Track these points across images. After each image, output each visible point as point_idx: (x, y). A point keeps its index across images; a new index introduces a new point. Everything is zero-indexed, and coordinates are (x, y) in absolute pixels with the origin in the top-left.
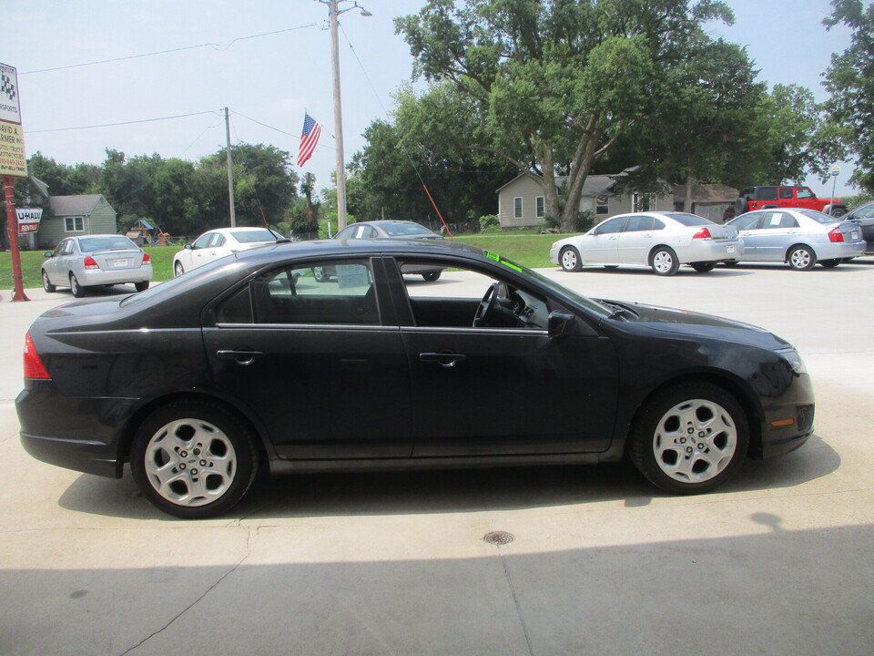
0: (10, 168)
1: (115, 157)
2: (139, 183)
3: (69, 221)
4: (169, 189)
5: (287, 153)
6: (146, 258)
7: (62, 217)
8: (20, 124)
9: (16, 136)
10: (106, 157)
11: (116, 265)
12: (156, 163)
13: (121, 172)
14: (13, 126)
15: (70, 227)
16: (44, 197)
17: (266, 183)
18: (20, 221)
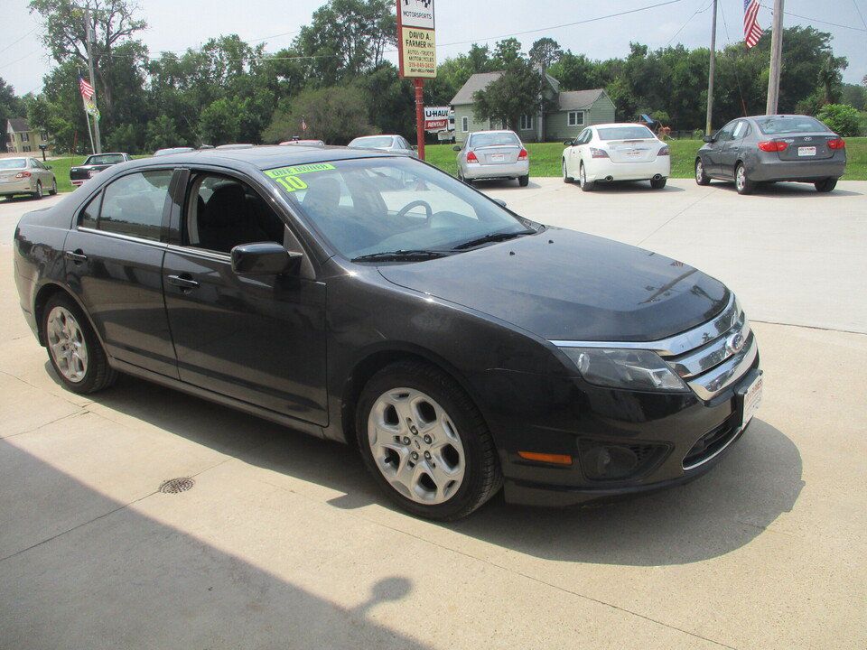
0: (419, 71)
1: (638, 50)
2: (658, 76)
3: (572, 116)
4: (686, 81)
5: (828, 35)
6: (523, 154)
7: (566, 112)
8: (433, 29)
9: (427, 41)
10: (629, 52)
11: (494, 160)
12: (679, 53)
13: (641, 64)
14: (425, 32)
15: (572, 122)
16: (555, 93)
17: (795, 71)
18: (427, 119)
